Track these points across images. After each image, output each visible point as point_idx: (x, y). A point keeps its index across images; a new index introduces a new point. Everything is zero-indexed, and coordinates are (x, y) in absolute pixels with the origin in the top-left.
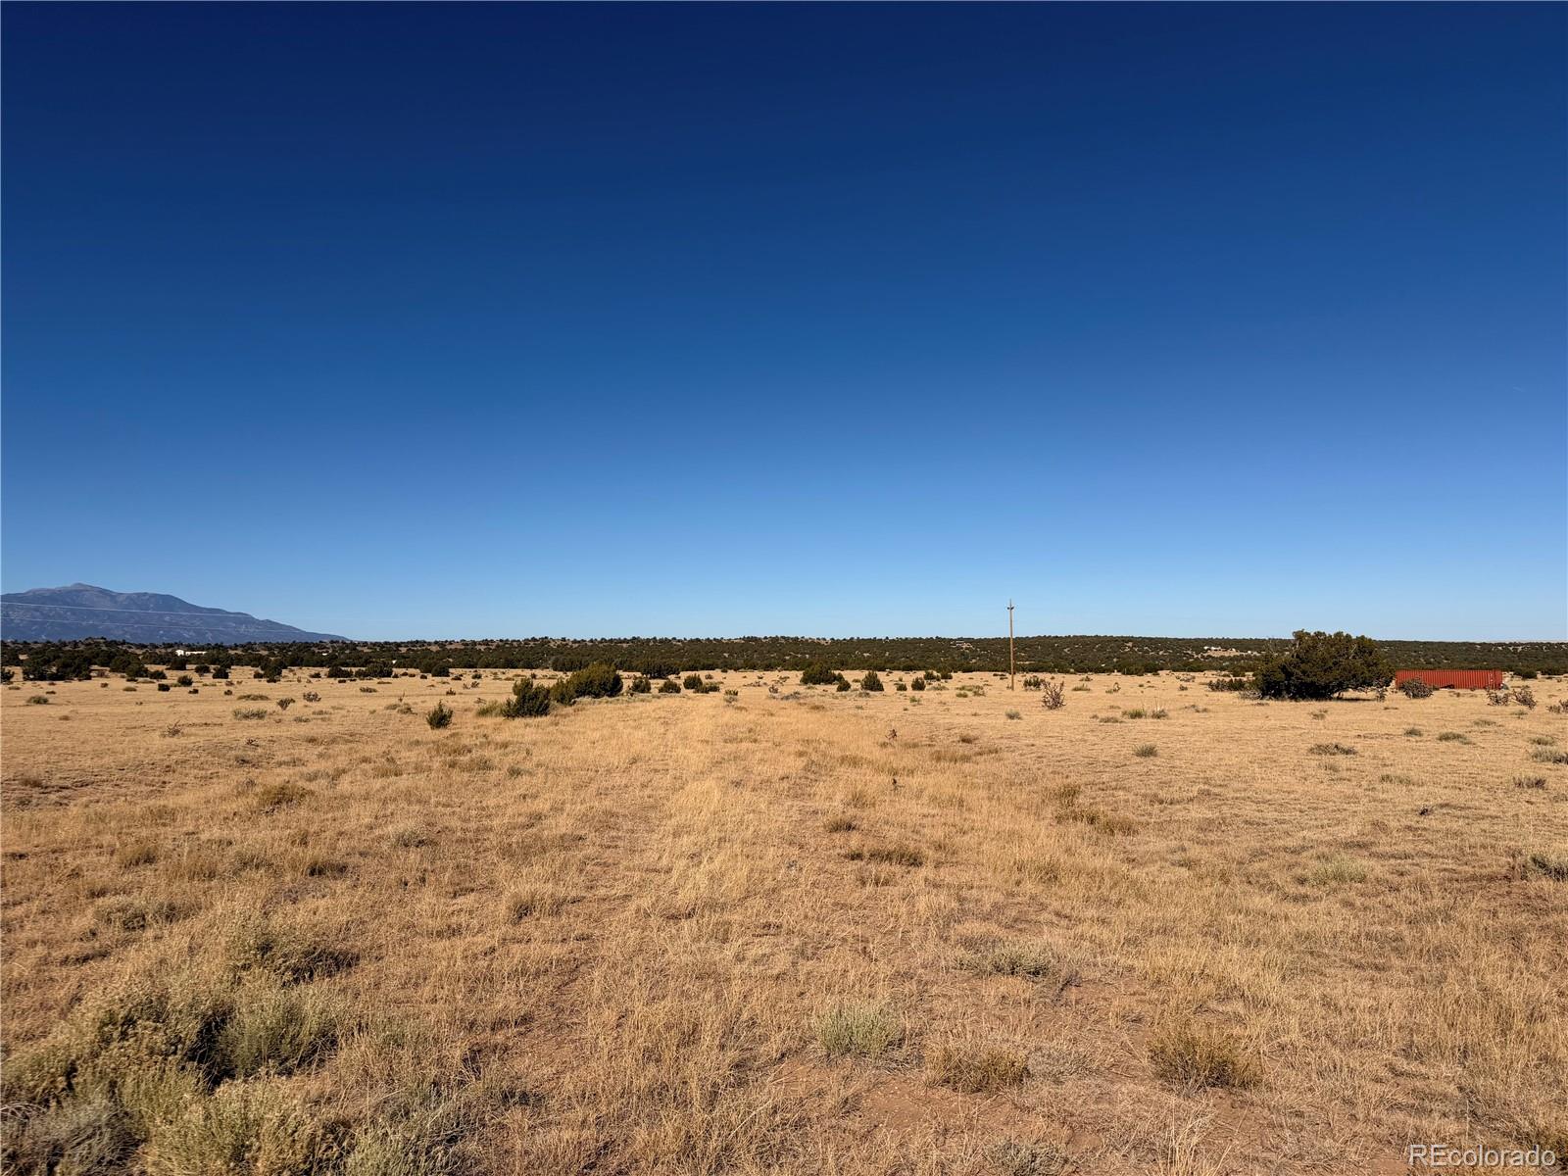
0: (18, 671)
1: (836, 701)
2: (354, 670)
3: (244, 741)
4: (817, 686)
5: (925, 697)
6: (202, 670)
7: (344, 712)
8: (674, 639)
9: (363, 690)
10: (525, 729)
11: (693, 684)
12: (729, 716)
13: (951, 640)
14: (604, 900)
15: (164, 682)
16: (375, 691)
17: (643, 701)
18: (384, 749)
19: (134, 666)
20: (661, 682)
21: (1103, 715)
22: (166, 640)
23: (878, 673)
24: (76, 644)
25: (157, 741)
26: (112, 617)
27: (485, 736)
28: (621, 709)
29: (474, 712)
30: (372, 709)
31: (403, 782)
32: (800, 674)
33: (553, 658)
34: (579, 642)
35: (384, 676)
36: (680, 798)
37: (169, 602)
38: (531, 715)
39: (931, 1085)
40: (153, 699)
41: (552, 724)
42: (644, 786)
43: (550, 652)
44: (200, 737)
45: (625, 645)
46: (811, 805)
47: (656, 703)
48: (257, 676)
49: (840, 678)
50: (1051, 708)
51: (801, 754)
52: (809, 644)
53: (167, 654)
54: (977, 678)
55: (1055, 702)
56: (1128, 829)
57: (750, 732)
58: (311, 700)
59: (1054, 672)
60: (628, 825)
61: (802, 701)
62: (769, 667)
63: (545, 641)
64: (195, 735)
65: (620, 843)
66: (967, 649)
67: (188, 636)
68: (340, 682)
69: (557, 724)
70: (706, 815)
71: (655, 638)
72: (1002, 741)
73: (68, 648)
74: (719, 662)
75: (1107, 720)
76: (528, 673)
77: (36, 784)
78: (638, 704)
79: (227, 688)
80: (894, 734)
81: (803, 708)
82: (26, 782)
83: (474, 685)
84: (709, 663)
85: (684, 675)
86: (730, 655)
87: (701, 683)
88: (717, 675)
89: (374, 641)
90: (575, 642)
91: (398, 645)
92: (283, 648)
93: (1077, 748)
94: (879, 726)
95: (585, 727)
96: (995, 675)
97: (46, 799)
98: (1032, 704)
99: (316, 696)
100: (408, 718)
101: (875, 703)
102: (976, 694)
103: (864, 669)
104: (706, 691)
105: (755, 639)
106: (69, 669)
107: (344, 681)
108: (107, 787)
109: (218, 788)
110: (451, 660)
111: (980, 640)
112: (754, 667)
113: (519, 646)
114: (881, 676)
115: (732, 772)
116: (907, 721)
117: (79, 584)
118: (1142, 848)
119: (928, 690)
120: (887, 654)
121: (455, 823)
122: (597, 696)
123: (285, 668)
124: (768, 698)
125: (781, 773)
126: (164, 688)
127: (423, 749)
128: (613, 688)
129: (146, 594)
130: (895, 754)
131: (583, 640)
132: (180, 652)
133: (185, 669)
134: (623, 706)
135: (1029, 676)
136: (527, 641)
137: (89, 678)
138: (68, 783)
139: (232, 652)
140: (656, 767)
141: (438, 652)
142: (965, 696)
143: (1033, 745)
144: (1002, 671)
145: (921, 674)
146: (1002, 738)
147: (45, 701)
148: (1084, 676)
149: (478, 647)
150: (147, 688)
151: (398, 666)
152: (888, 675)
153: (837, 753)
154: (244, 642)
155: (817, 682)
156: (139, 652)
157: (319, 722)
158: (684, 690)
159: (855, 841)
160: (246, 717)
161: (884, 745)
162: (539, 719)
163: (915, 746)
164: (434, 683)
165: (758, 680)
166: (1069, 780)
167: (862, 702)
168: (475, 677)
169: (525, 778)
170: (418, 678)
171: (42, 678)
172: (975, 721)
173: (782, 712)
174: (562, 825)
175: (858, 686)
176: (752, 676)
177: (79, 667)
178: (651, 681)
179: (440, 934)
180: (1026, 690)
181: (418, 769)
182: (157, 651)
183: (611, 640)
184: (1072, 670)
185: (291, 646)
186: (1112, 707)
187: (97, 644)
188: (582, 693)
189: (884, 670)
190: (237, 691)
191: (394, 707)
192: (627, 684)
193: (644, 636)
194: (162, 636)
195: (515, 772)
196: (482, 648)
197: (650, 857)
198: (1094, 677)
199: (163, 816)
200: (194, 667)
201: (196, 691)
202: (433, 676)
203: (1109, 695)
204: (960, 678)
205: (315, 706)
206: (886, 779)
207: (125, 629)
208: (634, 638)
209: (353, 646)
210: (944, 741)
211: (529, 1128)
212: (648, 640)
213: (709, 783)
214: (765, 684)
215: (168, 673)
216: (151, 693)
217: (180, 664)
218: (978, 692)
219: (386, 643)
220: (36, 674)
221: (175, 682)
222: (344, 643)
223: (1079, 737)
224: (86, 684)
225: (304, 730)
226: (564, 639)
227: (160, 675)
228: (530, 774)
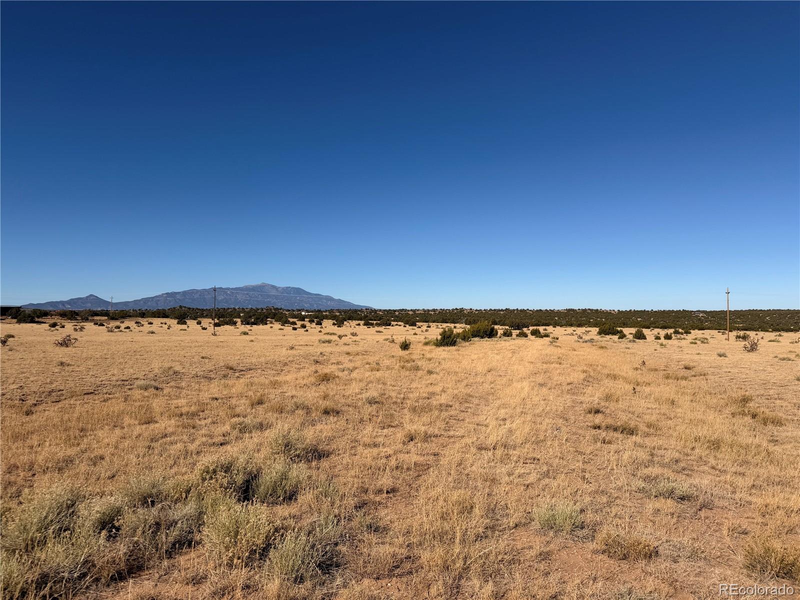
0: (239, 320)
1: (615, 344)
2: (375, 322)
3: (319, 353)
4: (607, 336)
5: (670, 343)
6: (311, 321)
7: (365, 341)
8: (528, 309)
9: (377, 332)
10: (443, 352)
11: (536, 333)
12: (551, 350)
13: (693, 311)
14: (452, 437)
15: (295, 326)
16: (382, 332)
17: (505, 341)
18: (378, 358)
19: (284, 319)
20: (518, 331)
21: (781, 356)
22: (298, 308)
23: (643, 329)
24: (262, 309)
25: (284, 352)
26: (276, 297)
27: (423, 355)
28: (493, 344)
29: (422, 343)
30: (377, 340)
31: (378, 374)
32: (598, 329)
33: (465, 318)
34: (479, 310)
35: (388, 326)
36: (508, 391)
37: (299, 291)
38: (447, 345)
39: (595, 552)
40: (290, 334)
41: (456, 350)
42: (492, 383)
43: (465, 315)
44: (302, 351)
45: (502, 313)
46: (581, 398)
47: (512, 342)
48: (334, 324)
49: (621, 332)
50: (749, 351)
51: (584, 372)
52: (604, 313)
53: (298, 314)
54: (707, 333)
55: (753, 348)
56: (778, 422)
57: (558, 358)
58: (354, 336)
59: (759, 331)
60: (476, 401)
61: (594, 344)
62: (580, 325)
63: (462, 310)
64: (300, 349)
65: (469, 410)
66: (702, 317)
67: (307, 306)
68: (368, 328)
69: (459, 350)
70: (518, 400)
71: (517, 309)
72: (710, 369)
73: (259, 311)
74: (552, 322)
75: (784, 359)
76: (452, 325)
77: (231, 369)
78: (503, 342)
79: (320, 329)
80: (644, 363)
81: (594, 348)
82: (227, 368)
83: (427, 331)
84: (547, 322)
85: (531, 328)
86: (559, 318)
87: (540, 333)
88: (550, 329)
89: (384, 309)
90: (476, 310)
91: (395, 311)
92: (345, 312)
93: (758, 374)
94: (637, 358)
95: (471, 352)
96: (719, 332)
97: (234, 375)
98: (737, 349)
99: (356, 334)
100: (392, 345)
101: (638, 346)
102: (702, 342)
103: (637, 327)
104: (542, 337)
105: (573, 310)
106: (258, 320)
107: (370, 327)
108: (259, 371)
109: (302, 373)
110: (418, 318)
111: (711, 312)
112: (571, 325)
113: (449, 312)
114: (646, 331)
115: (540, 379)
116: (654, 356)
117: (263, 283)
118: (784, 434)
119: (674, 339)
120: (652, 319)
121: (393, 394)
122: (482, 337)
123: (346, 321)
124: (575, 341)
125: (569, 381)
126: (295, 329)
127: (394, 360)
128: (491, 334)
129: (290, 287)
130: (642, 374)
131: (481, 310)
132: (303, 313)
133: (304, 321)
134: (494, 343)
135: (742, 333)
136: (453, 310)
137: (266, 324)
138: (244, 369)
139: (324, 313)
140: (501, 374)
141: (412, 315)
142: (696, 343)
143: (729, 372)
144: (724, 330)
145: (671, 331)
146: (711, 367)
147: (247, 334)
148: (778, 333)
149: (430, 313)
150: (288, 329)
151: (394, 321)
152: (651, 331)
153: (606, 371)
154: (329, 309)
155: (608, 334)
156: (287, 313)
157: (354, 345)
158: (530, 336)
159: (598, 419)
160: (324, 342)
161: (637, 369)
162: (451, 348)
163: (656, 370)
164: (409, 329)
165: (572, 332)
166: (747, 393)
167: (630, 345)
168: (428, 327)
169: (434, 376)
170: (402, 327)
171: (248, 324)
172: (697, 357)
173: (581, 349)
174: (443, 399)
175: (631, 337)
176: (570, 330)
177: (262, 319)
178: (513, 331)
179: (369, 445)
180: (737, 341)
181: (388, 368)
182: (294, 312)
183: (495, 310)
184: (770, 330)
185: (349, 311)
186: (790, 352)
187: (271, 309)
188: (474, 336)
189: (649, 328)
190: (324, 331)
191: (387, 340)
192: (500, 332)
193: (511, 308)
194: (296, 306)
195: (430, 372)
196: (432, 313)
197: (481, 418)
198: (784, 334)
199: (275, 384)
200: (308, 320)
201: (307, 331)
202: (409, 326)
203: (791, 344)
204: (696, 333)
205: (354, 338)
206: (629, 387)
207: (282, 303)
208: (507, 309)
209: (375, 311)
210: (674, 368)
211: (376, 544)
212: (514, 310)
213: (525, 384)
214: (576, 334)
215: (297, 322)
216: (289, 331)
217: (302, 318)
218: (704, 341)
219: (389, 310)
220: (246, 322)
221: (299, 326)
222: (371, 310)
223: (762, 368)
224: (265, 327)
225: (346, 349)
226: (471, 309)
227: (294, 323)
228: (437, 373)
